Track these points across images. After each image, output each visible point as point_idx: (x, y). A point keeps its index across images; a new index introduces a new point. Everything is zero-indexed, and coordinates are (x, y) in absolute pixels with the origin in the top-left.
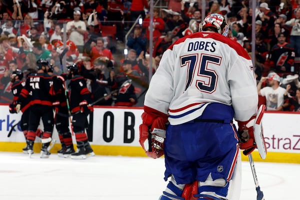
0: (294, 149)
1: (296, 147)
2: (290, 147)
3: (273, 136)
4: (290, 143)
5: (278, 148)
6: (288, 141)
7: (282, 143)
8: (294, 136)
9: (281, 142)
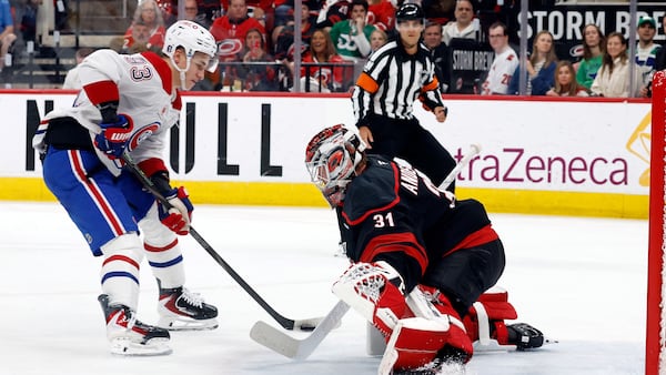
0: (505, 179)
1: (510, 176)
2: (497, 177)
3: (459, 151)
4: (497, 167)
5: (470, 178)
6: (491, 162)
7: (478, 166)
8: (505, 150)
9: (476, 163)
